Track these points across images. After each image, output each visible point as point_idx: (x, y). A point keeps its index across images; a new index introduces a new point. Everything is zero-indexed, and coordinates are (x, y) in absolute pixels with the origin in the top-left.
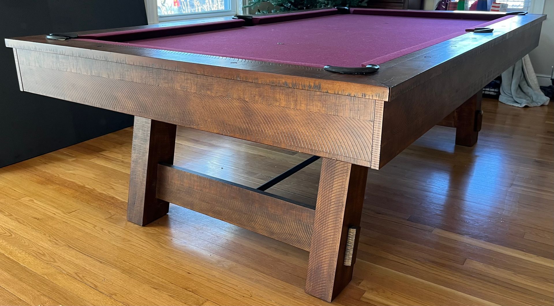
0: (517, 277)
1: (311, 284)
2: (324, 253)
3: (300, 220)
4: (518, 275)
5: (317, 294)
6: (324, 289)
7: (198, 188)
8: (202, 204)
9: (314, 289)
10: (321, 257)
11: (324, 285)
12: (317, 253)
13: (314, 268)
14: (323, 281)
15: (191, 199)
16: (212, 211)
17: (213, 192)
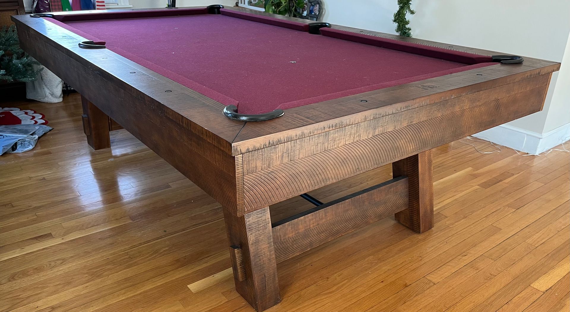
7: (315, 224)
9: (425, 226)
15: (309, 240)
16: (331, 235)
17: (329, 218)
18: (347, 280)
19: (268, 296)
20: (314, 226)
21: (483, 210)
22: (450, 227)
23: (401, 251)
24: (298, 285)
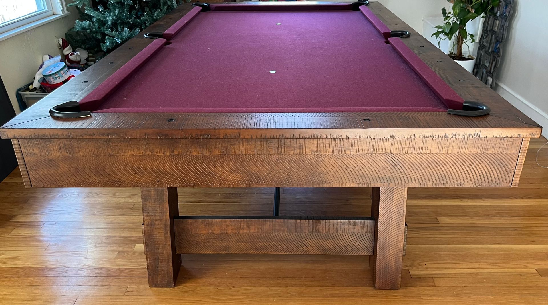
0: (472, 219)
1: (381, 281)
2: (390, 253)
3: (354, 233)
4: (473, 218)
5: (388, 287)
6: (393, 281)
7: (234, 231)
8: (240, 245)
9: (384, 284)
10: (387, 257)
11: (393, 277)
12: (384, 255)
13: (382, 268)
14: (392, 274)
15: (225, 244)
16: (254, 249)
17: (252, 231)
18: (245, 297)
19: (160, 276)
20: (231, 232)
21: (495, 298)
22: (422, 297)
23: (332, 296)
24: (204, 281)
